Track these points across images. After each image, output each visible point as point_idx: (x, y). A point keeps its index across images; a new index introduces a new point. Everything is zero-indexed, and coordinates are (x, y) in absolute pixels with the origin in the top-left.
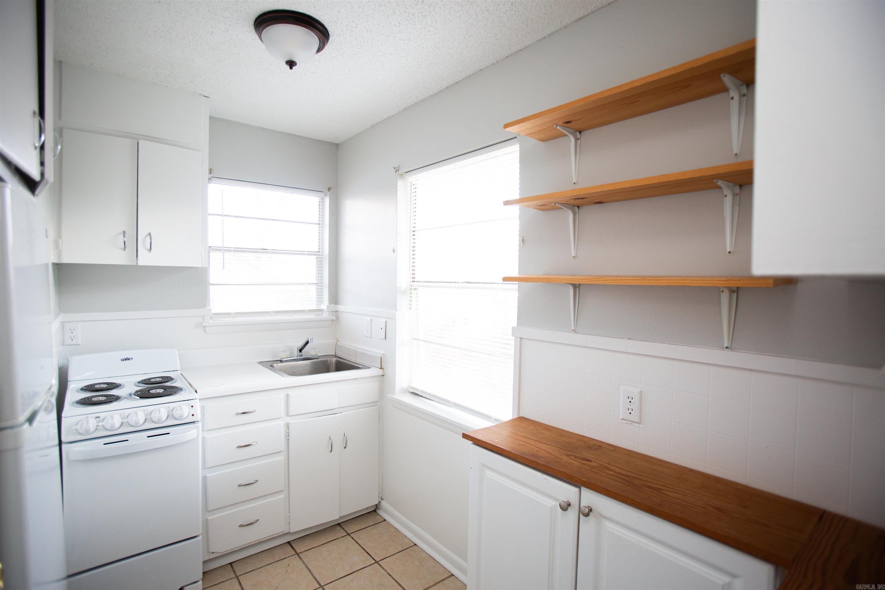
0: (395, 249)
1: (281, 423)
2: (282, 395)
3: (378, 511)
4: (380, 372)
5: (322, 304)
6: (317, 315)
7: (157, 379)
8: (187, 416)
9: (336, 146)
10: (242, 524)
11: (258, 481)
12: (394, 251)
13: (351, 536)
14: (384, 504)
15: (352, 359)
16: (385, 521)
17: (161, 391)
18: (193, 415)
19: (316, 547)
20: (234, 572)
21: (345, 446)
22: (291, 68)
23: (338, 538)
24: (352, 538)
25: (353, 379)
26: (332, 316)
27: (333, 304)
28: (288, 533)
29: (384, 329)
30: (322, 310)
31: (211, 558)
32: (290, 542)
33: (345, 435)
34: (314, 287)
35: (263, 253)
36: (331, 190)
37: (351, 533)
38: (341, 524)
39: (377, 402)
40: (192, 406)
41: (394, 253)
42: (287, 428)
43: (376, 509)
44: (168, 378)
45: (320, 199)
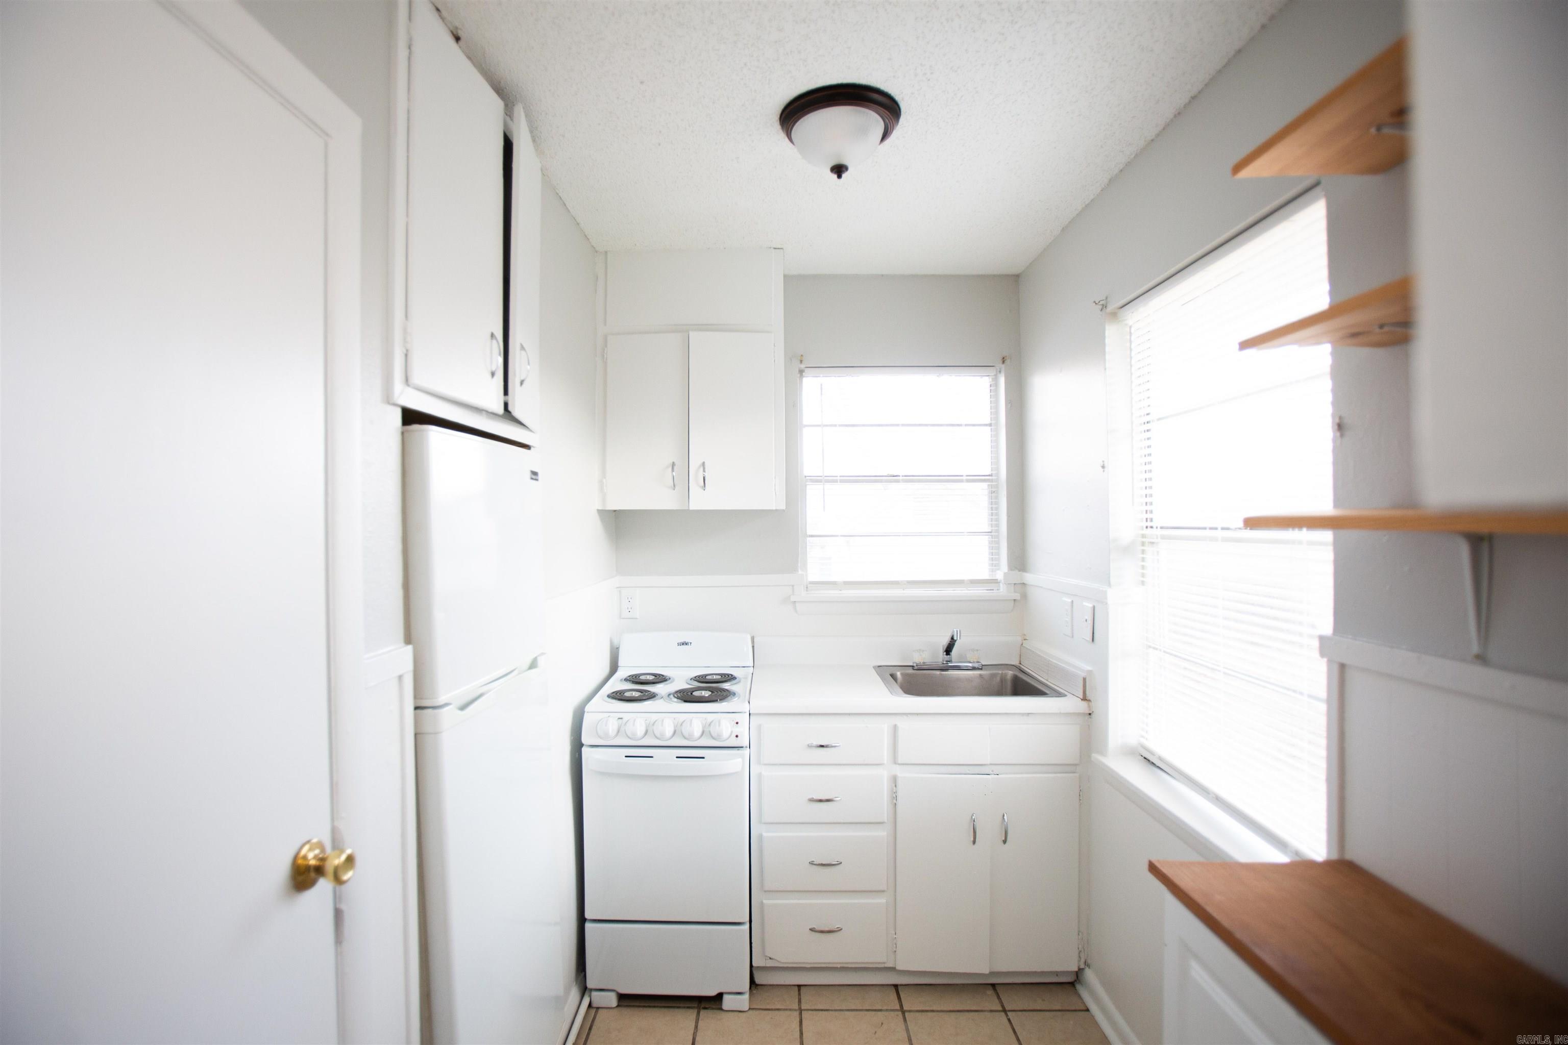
0: (1105, 463)
1: (884, 774)
2: (885, 726)
3: (1078, 987)
4: (1082, 707)
5: (998, 569)
6: (991, 590)
7: (715, 676)
8: (729, 737)
9: (1016, 279)
10: (814, 928)
11: (841, 863)
12: (1103, 467)
13: (1007, 1015)
14: (1090, 975)
15: (1041, 677)
16: (1087, 1013)
17: (706, 694)
18: (737, 736)
19: (938, 1011)
20: (800, 1001)
21: (1004, 839)
22: (839, 177)
23: (982, 1011)
24: (1009, 1020)
25: (1023, 714)
26: (1015, 592)
27: (1017, 571)
28: (893, 969)
29: (1090, 622)
30: (995, 581)
31: (768, 965)
32: (899, 987)
33: (1005, 817)
34: (985, 539)
35: (891, 481)
36: (1008, 362)
37: (1009, 1011)
38: (998, 988)
39: (1076, 765)
40: (737, 723)
41: (1104, 471)
42: (894, 785)
43: (1076, 981)
44: (729, 676)
45: (991, 379)
